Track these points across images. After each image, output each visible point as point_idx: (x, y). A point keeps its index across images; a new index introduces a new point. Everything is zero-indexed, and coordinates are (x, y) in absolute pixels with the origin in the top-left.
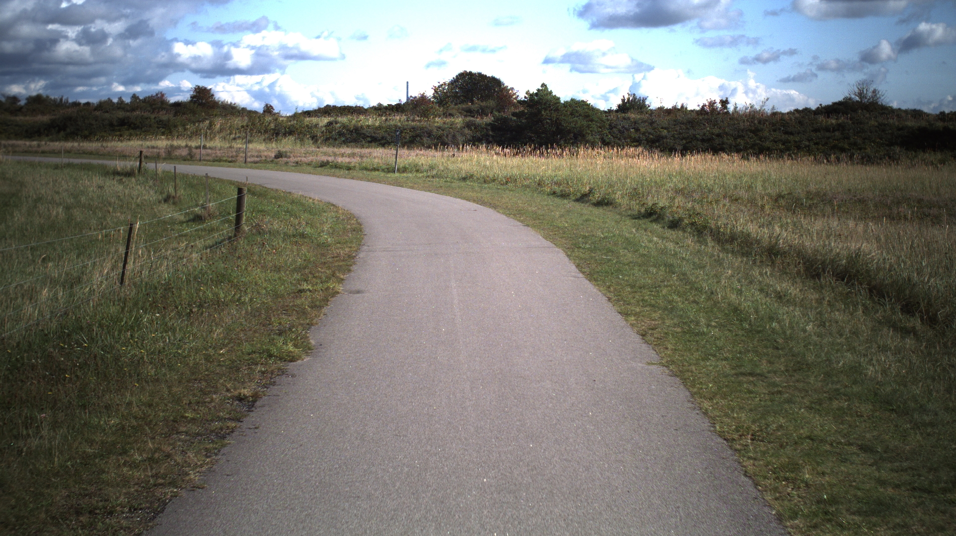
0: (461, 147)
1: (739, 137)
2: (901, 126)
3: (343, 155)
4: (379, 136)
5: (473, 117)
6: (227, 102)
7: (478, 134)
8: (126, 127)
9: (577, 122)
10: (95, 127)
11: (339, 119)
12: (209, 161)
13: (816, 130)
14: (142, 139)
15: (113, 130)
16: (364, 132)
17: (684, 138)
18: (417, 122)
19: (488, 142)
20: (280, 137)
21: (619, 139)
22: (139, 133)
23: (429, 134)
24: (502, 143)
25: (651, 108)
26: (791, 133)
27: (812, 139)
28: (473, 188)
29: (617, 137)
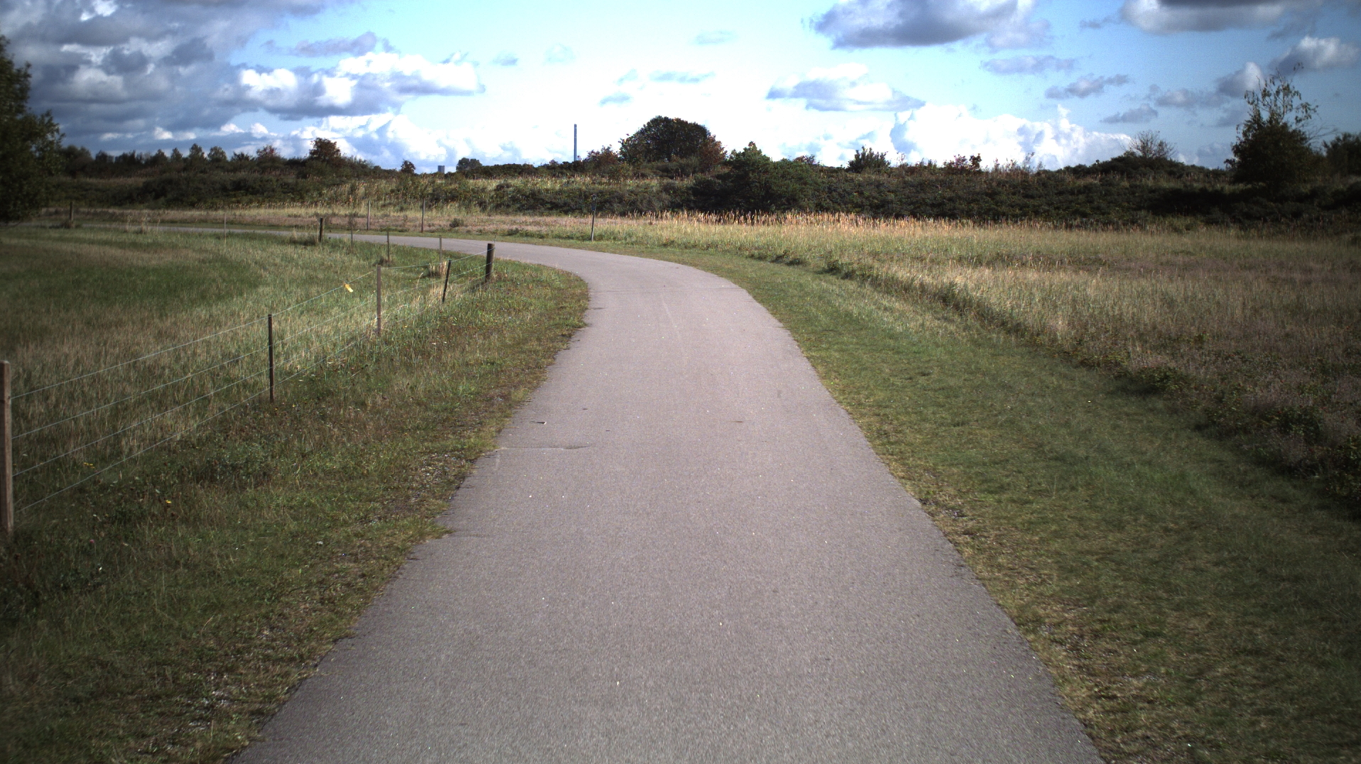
0: (659, 213)
1: (974, 201)
3: (526, 223)
4: (561, 202)
5: (672, 178)
7: (678, 200)
8: (243, 191)
9: (788, 186)
10: (203, 191)
11: (510, 181)
12: (378, 230)
13: (1060, 193)
15: (227, 196)
16: (542, 196)
18: (604, 184)
19: (690, 209)
20: (440, 204)
21: (839, 204)
22: (260, 199)
23: (621, 200)
24: (705, 209)
25: (891, 165)
26: (1032, 197)
27: (1052, 204)
28: (674, 253)
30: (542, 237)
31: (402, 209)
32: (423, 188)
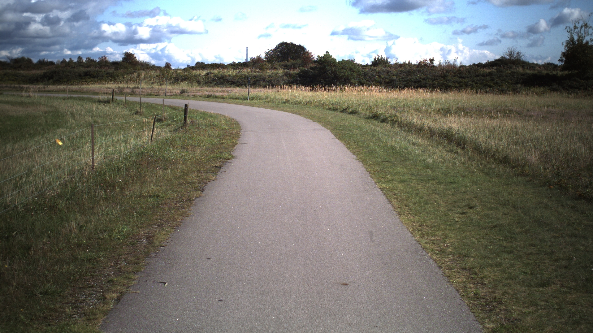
0: (282, 86)
1: (435, 80)
2: (523, 73)
3: (217, 91)
4: (236, 81)
5: (289, 69)
6: (144, 61)
7: (292, 80)
8: (88, 77)
9: (345, 72)
10: (70, 76)
11: (212, 71)
12: (144, 95)
13: (477, 76)
14: (99, 84)
15: (81, 79)
16: (227, 78)
17: (405, 81)
18: (257, 72)
19: (297, 84)
20: (179, 82)
21: (369, 82)
22: (96, 80)
23: (264, 80)
24: (304, 84)
25: (391, 63)
26: (464, 78)
27: (474, 81)
28: (289, 107)
29: (368, 81)
30: (224, 98)
31: (161, 85)
32: (171, 74)
